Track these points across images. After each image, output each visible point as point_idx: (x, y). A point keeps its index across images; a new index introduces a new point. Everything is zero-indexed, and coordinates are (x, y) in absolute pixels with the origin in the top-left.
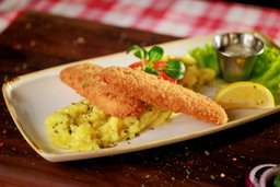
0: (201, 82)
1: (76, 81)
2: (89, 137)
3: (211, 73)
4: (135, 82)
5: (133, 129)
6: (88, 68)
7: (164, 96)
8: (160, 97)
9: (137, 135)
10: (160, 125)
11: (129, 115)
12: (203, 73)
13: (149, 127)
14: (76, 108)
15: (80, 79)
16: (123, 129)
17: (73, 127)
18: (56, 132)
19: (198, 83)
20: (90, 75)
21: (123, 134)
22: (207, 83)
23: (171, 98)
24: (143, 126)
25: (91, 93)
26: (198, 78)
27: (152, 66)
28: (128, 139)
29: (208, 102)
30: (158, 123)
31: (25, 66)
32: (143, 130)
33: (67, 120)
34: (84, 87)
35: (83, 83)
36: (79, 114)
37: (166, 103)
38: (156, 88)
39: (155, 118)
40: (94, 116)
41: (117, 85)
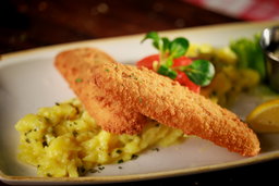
0: (238, 88)
1: (70, 72)
2: (66, 155)
3: (253, 76)
4: (135, 89)
5: (130, 149)
6: (88, 55)
7: (173, 112)
8: (167, 112)
9: (134, 156)
10: (169, 145)
11: (124, 132)
12: (242, 76)
13: (153, 147)
14: (59, 111)
15: (74, 70)
16: (116, 147)
17: (49, 138)
18: (28, 141)
19: (233, 89)
20: (88, 65)
21: (115, 154)
22: (246, 90)
23: (182, 115)
24: (144, 145)
25: (83, 91)
26: (234, 82)
27: (170, 63)
28: (121, 161)
29: (234, 124)
30: (166, 142)
31: (23, 37)
32: (143, 151)
33: (42, 127)
34: (76, 82)
35: (77, 76)
36: (62, 119)
37: (176, 121)
38: (164, 99)
39: (162, 135)
40: (80, 124)
41: (110, 91)
